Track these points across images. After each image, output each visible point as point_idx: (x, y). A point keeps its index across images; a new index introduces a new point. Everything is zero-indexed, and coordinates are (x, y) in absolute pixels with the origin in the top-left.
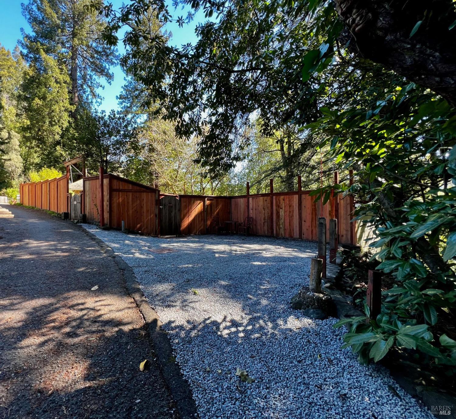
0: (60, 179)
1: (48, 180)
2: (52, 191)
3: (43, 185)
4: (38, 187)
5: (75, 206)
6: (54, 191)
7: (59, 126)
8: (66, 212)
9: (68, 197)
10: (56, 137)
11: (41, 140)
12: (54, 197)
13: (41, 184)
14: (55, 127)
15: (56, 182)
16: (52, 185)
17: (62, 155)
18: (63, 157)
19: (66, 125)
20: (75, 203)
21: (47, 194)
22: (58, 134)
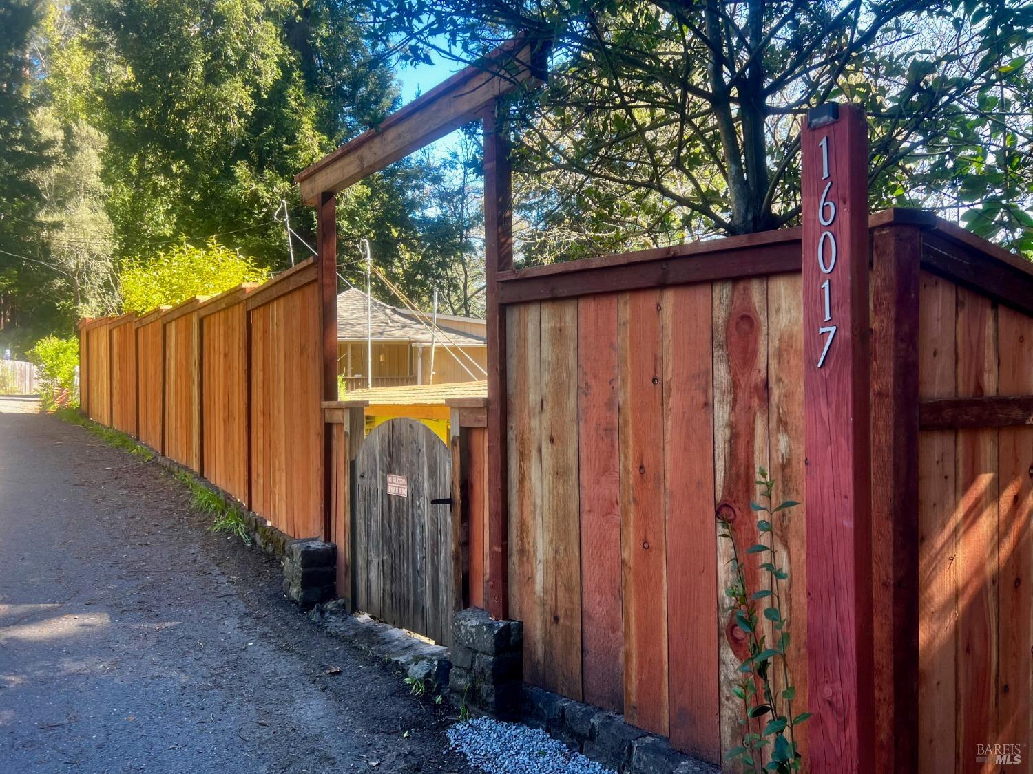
0: (264, 298)
1: (193, 301)
2: (217, 363)
3: (172, 329)
4: (150, 338)
5: (397, 511)
6: (228, 368)
7: (246, 82)
8: (317, 545)
9: (328, 429)
10: (230, 127)
11: (175, 145)
12: (227, 406)
13: (164, 320)
14: (227, 85)
15: (238, 313)
16: (217, 330)
17: (255, 198)
18: (260, 207)
19: (270, 76)
20: (397, 486)
21: (189, 376)
22: (241, 115)
